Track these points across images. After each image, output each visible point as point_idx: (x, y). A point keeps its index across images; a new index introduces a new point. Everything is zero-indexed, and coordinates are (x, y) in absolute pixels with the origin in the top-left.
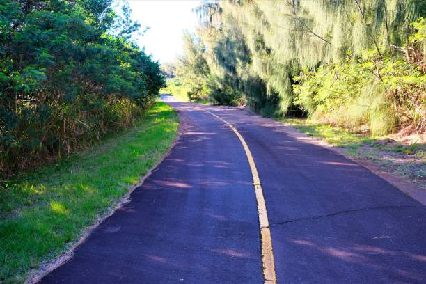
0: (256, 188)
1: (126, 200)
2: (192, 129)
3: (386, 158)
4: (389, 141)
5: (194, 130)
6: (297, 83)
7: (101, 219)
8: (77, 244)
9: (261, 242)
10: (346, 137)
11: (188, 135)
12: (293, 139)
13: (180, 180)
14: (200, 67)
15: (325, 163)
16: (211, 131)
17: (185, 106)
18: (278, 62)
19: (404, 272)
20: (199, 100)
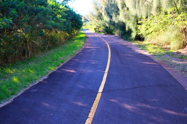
0: (105, 73)
1: (46, 77)
2: (90, 45)
3: (173, 61)
4: (178, 53)
5: (90, 46)
6: (140, 24)
7: (31, 85)
8: (16, 96)
9: (95, 99)
10: (159, 50)
11: (86, 48)
12: (133, 51)
13: (73, 69)
14: (100, 17)
15: (143, 62)
16: (97, 46)
17: (92, 35)
18: (132, 14)
19: (155, 118)
20: (99, 32)
